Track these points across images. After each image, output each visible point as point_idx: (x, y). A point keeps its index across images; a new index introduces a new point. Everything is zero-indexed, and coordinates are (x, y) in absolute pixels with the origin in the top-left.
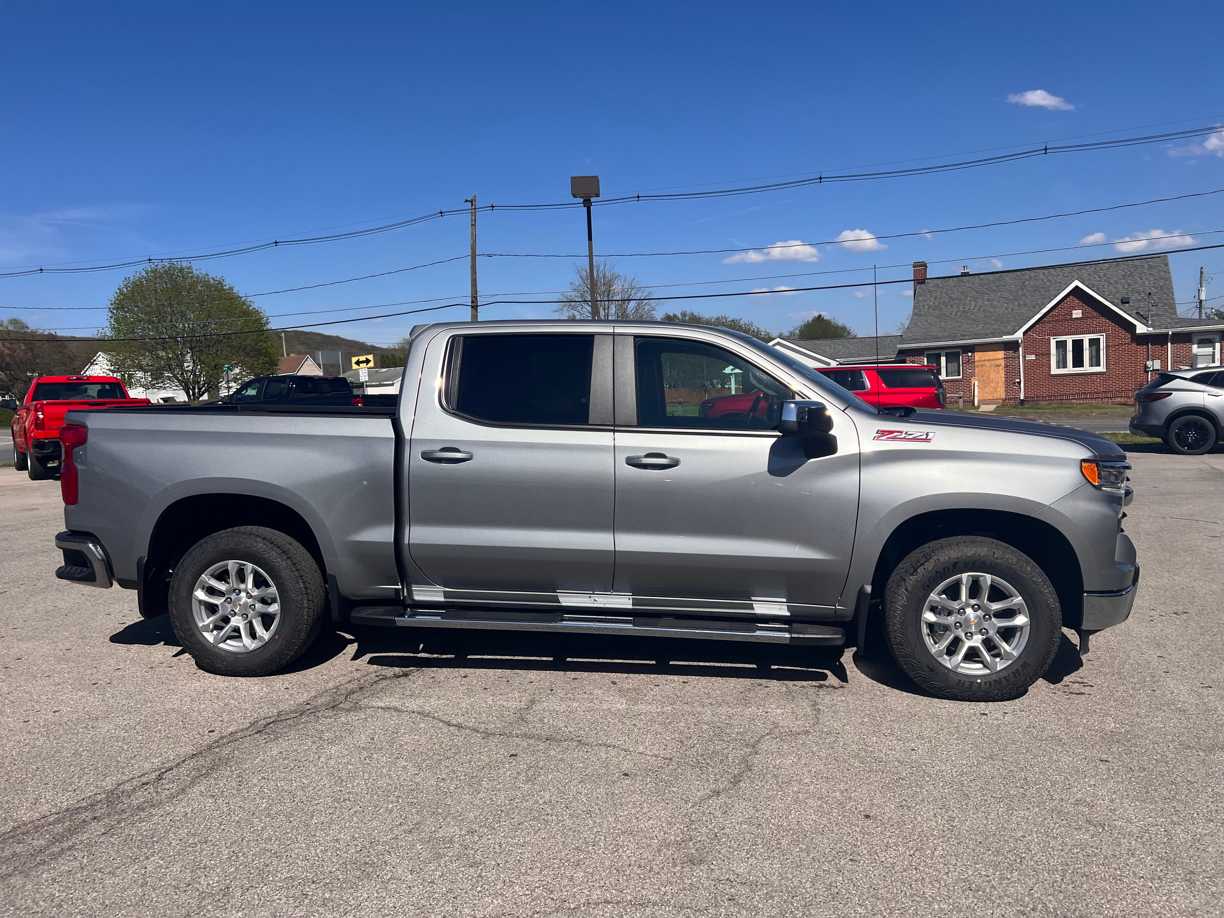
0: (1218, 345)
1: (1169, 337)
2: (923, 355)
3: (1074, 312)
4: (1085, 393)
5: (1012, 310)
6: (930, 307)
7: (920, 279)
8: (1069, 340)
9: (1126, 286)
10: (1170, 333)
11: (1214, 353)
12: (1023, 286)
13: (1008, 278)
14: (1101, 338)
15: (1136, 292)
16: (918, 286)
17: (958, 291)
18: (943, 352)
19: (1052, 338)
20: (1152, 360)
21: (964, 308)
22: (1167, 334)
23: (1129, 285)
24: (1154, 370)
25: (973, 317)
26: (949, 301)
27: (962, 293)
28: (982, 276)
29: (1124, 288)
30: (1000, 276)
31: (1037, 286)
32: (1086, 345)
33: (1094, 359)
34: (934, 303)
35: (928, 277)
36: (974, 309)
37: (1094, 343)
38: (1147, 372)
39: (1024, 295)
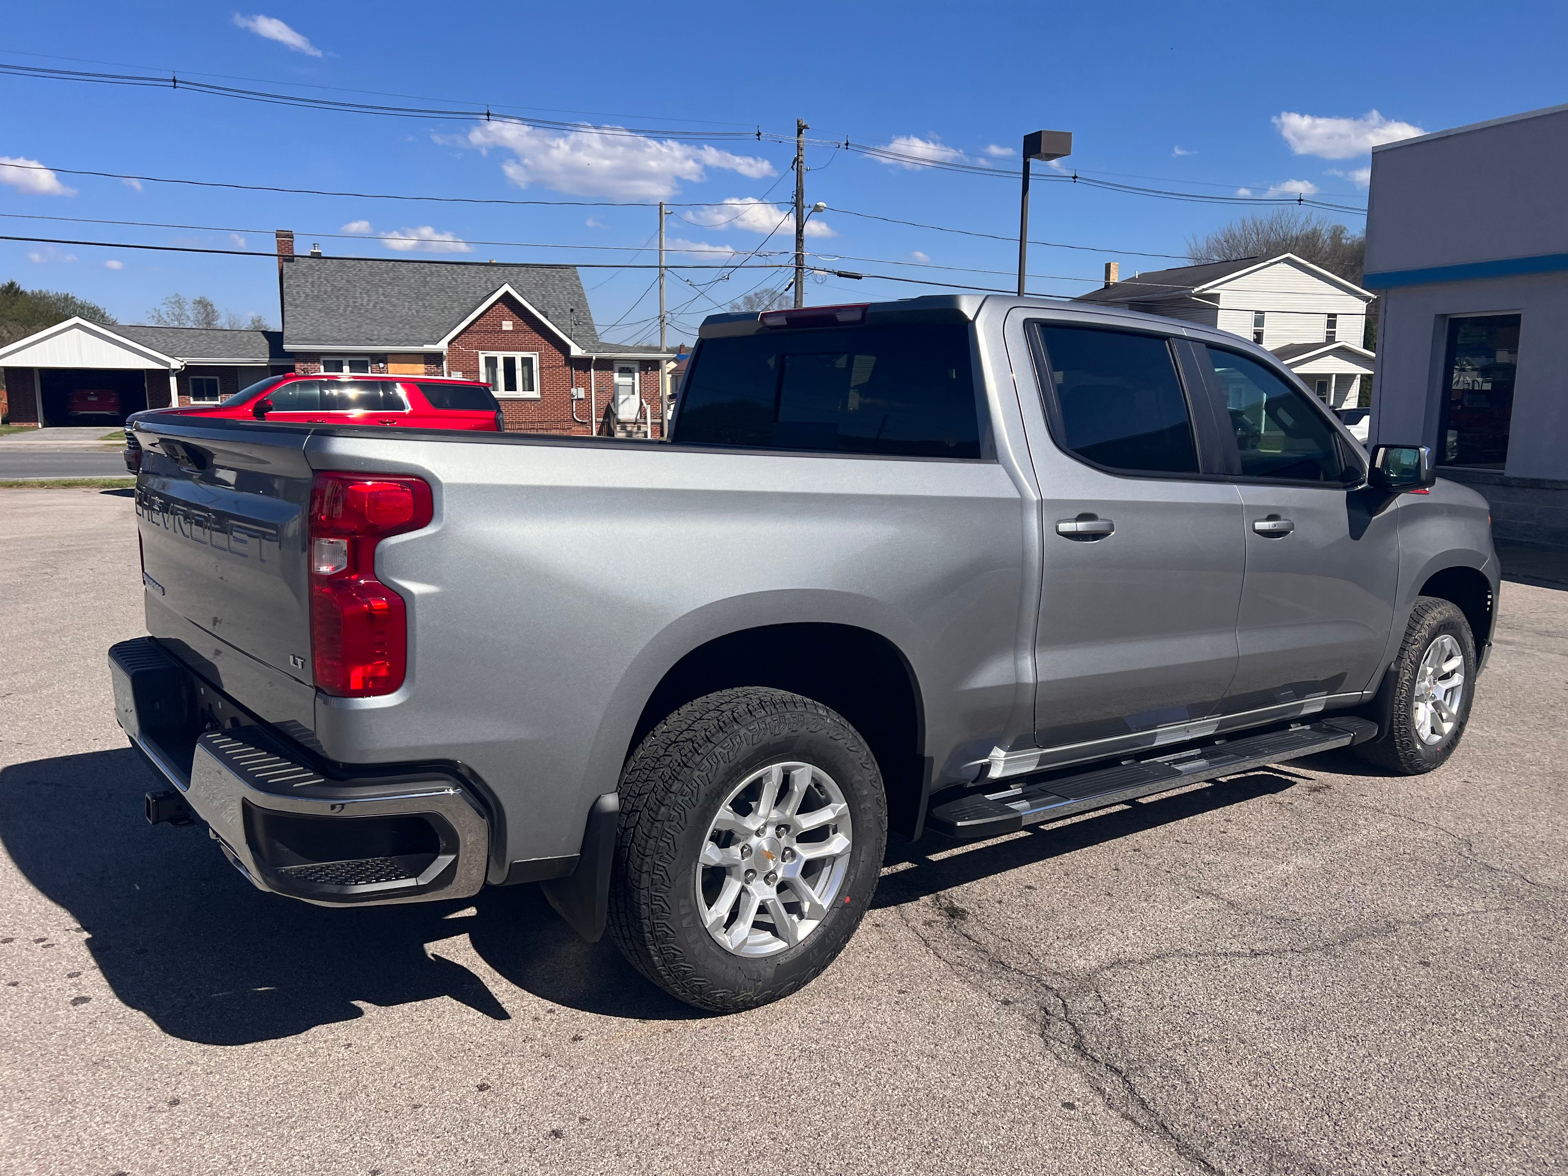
0: (637, 375)
1: (593, 362)
2: (319, 362)
3: (504, 322)
4: (519, 423)
5: (417, 312)
6: (307, 296)
7: (287, 257)
8: (500, 356)
9: (541, 298)
10: (594, 358)
11: (633, 383)
12: (425, 283)
13: (404, 269)
14: (534, 357)
15: (553, 306)
16: (285, 263)
17: (342, 279)
18: (346, 360)
19: (480, 352)
20: (576, 387)
21: (355, 302)
22: (592, 359)
23: (544, 296)
24: (578, 399)
25: (370, 315)
26: (332, 290)
27: (348, 281)
28: (370, 263)
29: (538, 299)
30: (394, 266)
31: (442, 285)
32: (518, 365)
33: (526, 382)
34: (312, 291)
35: (295, 254)
36: (368, 305)
37: (527, 362)
38: (572, 401)
39: (428, 294)
